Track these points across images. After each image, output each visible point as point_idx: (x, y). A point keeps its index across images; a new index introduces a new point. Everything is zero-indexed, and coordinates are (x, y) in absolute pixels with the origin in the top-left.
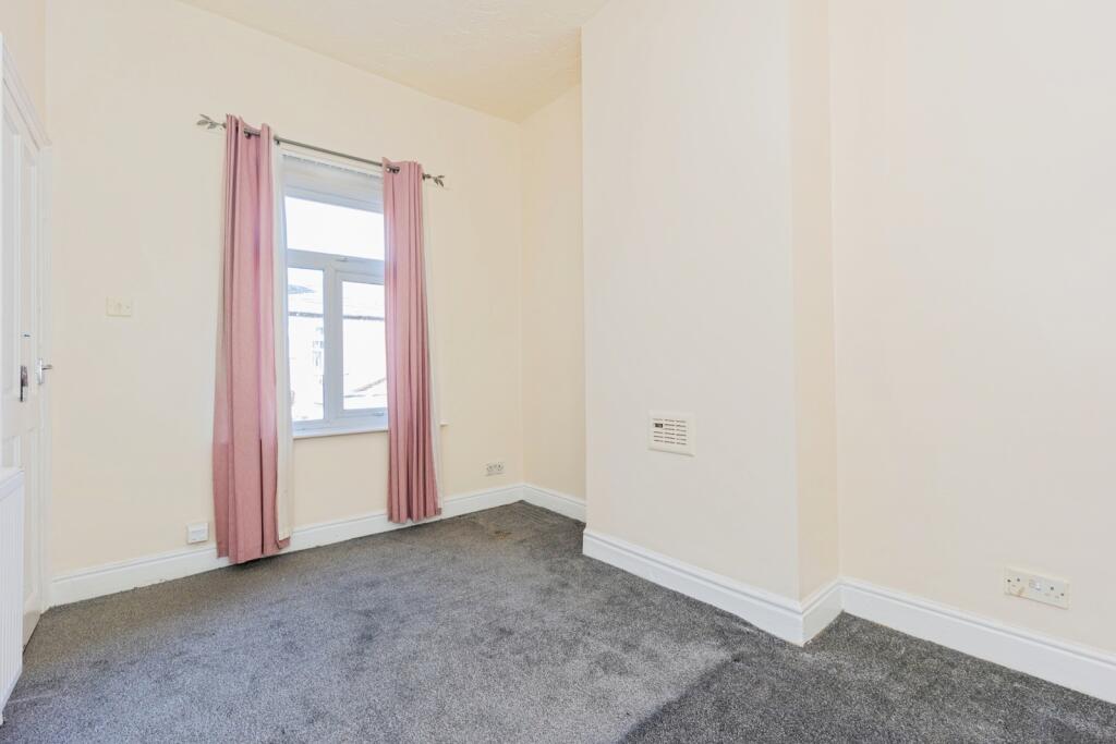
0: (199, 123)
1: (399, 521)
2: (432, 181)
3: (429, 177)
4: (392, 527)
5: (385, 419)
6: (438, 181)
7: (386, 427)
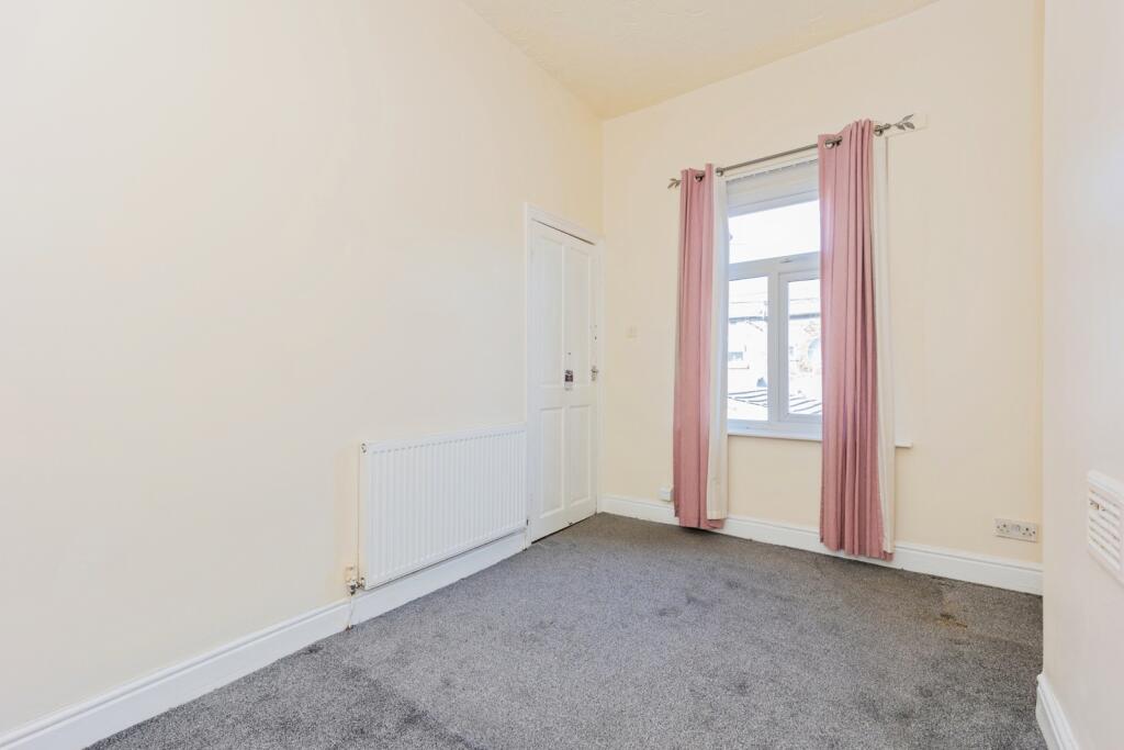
0: (670, 186)
1: (827, 545)
2: (894, 130)
3: (888, 127)
4: (822, 549)
5: (819, 428)
6: (907, 125)
7: (819, 437)
